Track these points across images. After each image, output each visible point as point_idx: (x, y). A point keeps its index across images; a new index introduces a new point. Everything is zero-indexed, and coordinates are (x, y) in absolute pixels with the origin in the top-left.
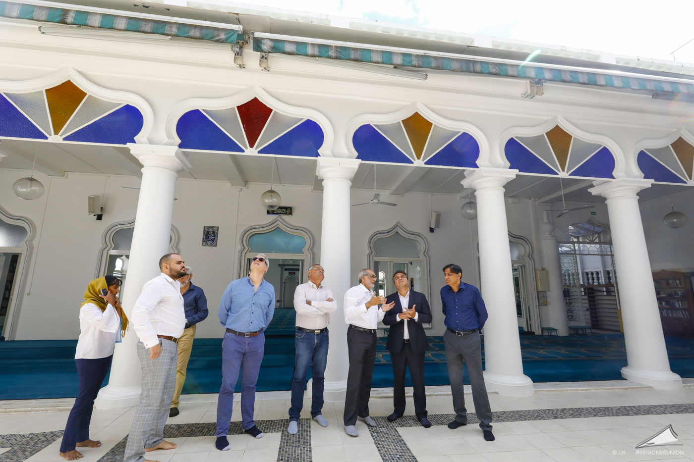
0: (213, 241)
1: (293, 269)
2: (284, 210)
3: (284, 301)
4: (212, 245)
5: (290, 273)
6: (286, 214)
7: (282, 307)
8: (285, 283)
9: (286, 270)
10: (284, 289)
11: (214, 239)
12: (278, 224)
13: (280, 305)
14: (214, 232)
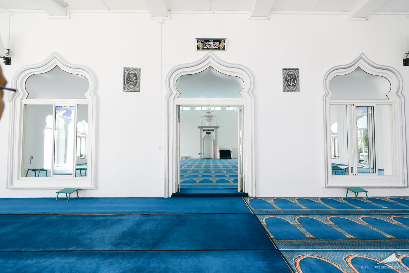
0: (135, 85)
1: (209, 130)
2: (216, 43)
3: (203, 154)
4: (134, 90)
5: (207, 133)
6: (219, 48)
7: (202, 158)
8: (203, 140)
9: (204, 130)
10: (204, 144)
11: (136, 82)
12: (210, 62)
13: (201, 156)
14: (135, 75)
